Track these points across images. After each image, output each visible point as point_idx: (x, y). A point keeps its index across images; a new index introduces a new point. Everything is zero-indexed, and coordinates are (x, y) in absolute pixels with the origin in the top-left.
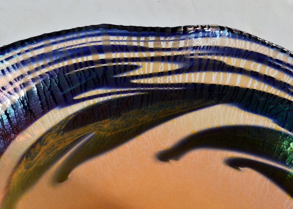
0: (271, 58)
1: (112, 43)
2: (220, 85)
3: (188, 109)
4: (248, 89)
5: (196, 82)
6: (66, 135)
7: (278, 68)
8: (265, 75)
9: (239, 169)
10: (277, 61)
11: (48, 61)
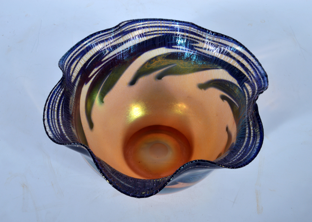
0: (248, 58)
1: (192, 30)
4: (233, 66)
5: (217, 57)
6: (166, 60)
7: (248, 62)
8: (242, 63)
9: (223, 101)
10: (249, 59)
11: (168, 29)
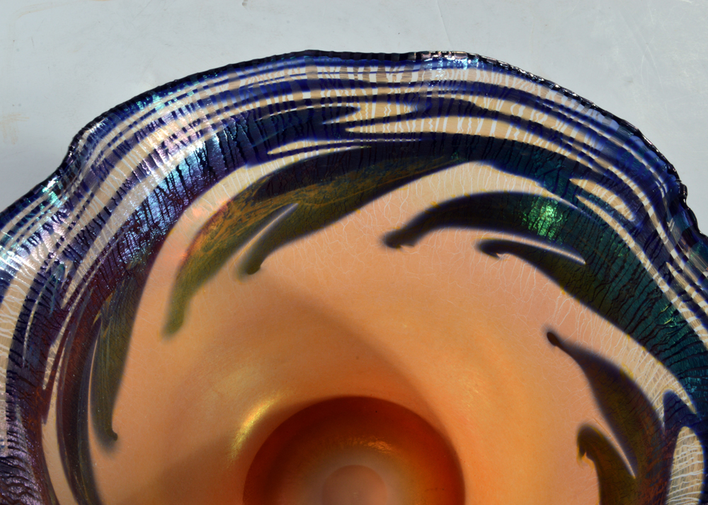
0: (539, 98)
1: (320, 76)
2: (468, 136)
3: (425, 170)
4: (506, 140)
5: (436, 131)
6: (258, 205)
7: (547, 111)
8: (530, 121)
9: (496, 257)
10: (547, 101)
11: (234, 101)
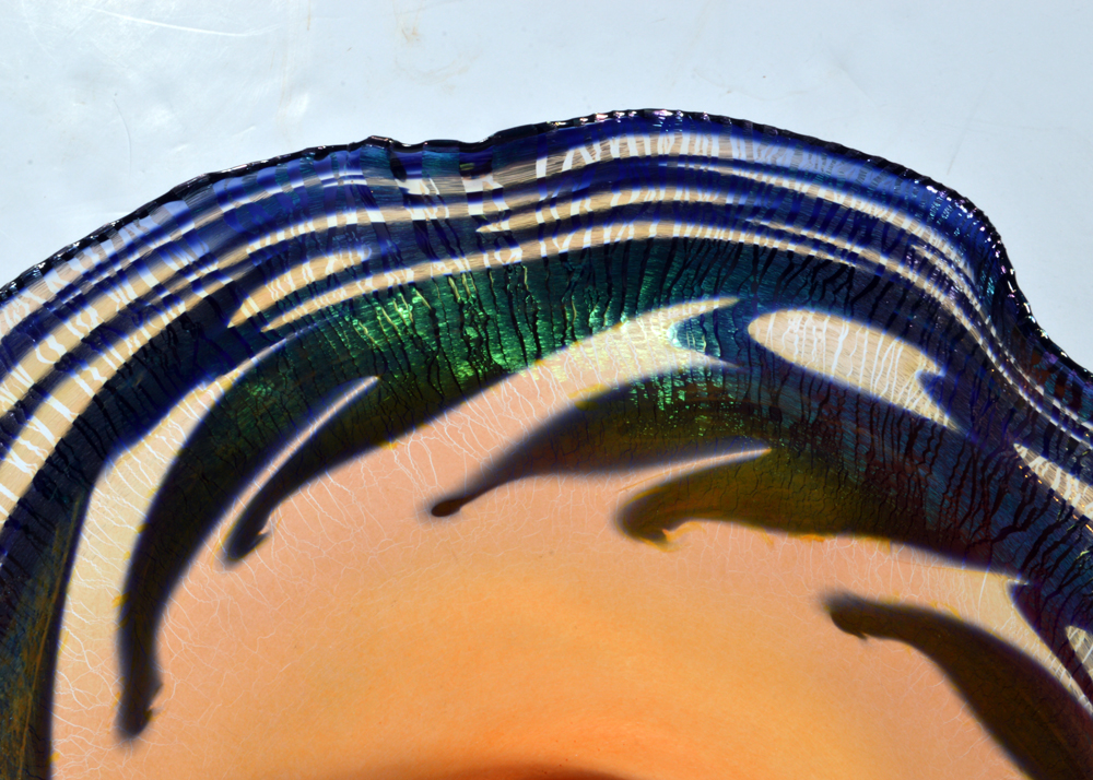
2: (49, 460)
3: (59, 580)
